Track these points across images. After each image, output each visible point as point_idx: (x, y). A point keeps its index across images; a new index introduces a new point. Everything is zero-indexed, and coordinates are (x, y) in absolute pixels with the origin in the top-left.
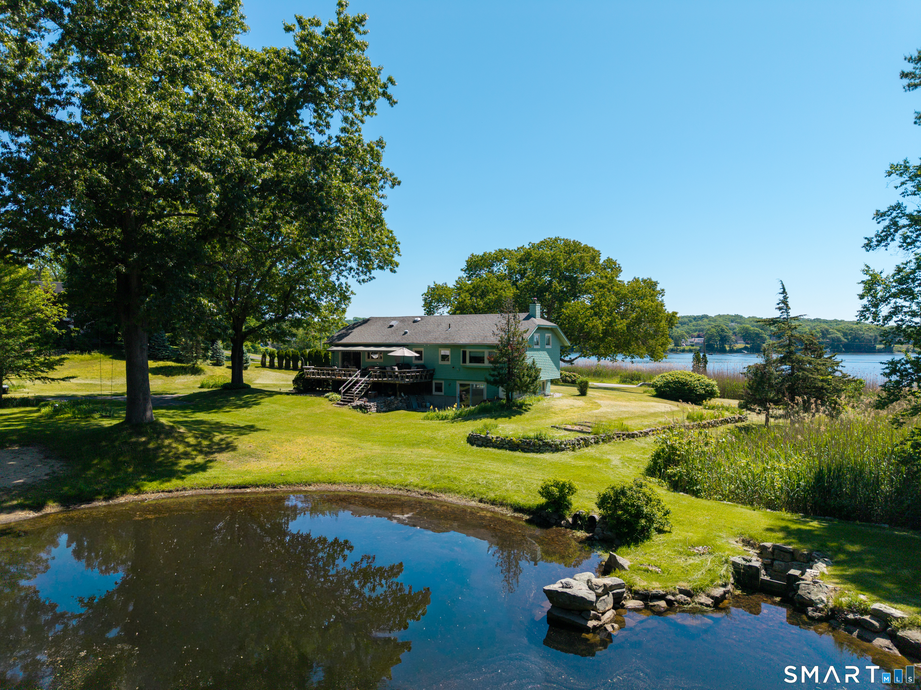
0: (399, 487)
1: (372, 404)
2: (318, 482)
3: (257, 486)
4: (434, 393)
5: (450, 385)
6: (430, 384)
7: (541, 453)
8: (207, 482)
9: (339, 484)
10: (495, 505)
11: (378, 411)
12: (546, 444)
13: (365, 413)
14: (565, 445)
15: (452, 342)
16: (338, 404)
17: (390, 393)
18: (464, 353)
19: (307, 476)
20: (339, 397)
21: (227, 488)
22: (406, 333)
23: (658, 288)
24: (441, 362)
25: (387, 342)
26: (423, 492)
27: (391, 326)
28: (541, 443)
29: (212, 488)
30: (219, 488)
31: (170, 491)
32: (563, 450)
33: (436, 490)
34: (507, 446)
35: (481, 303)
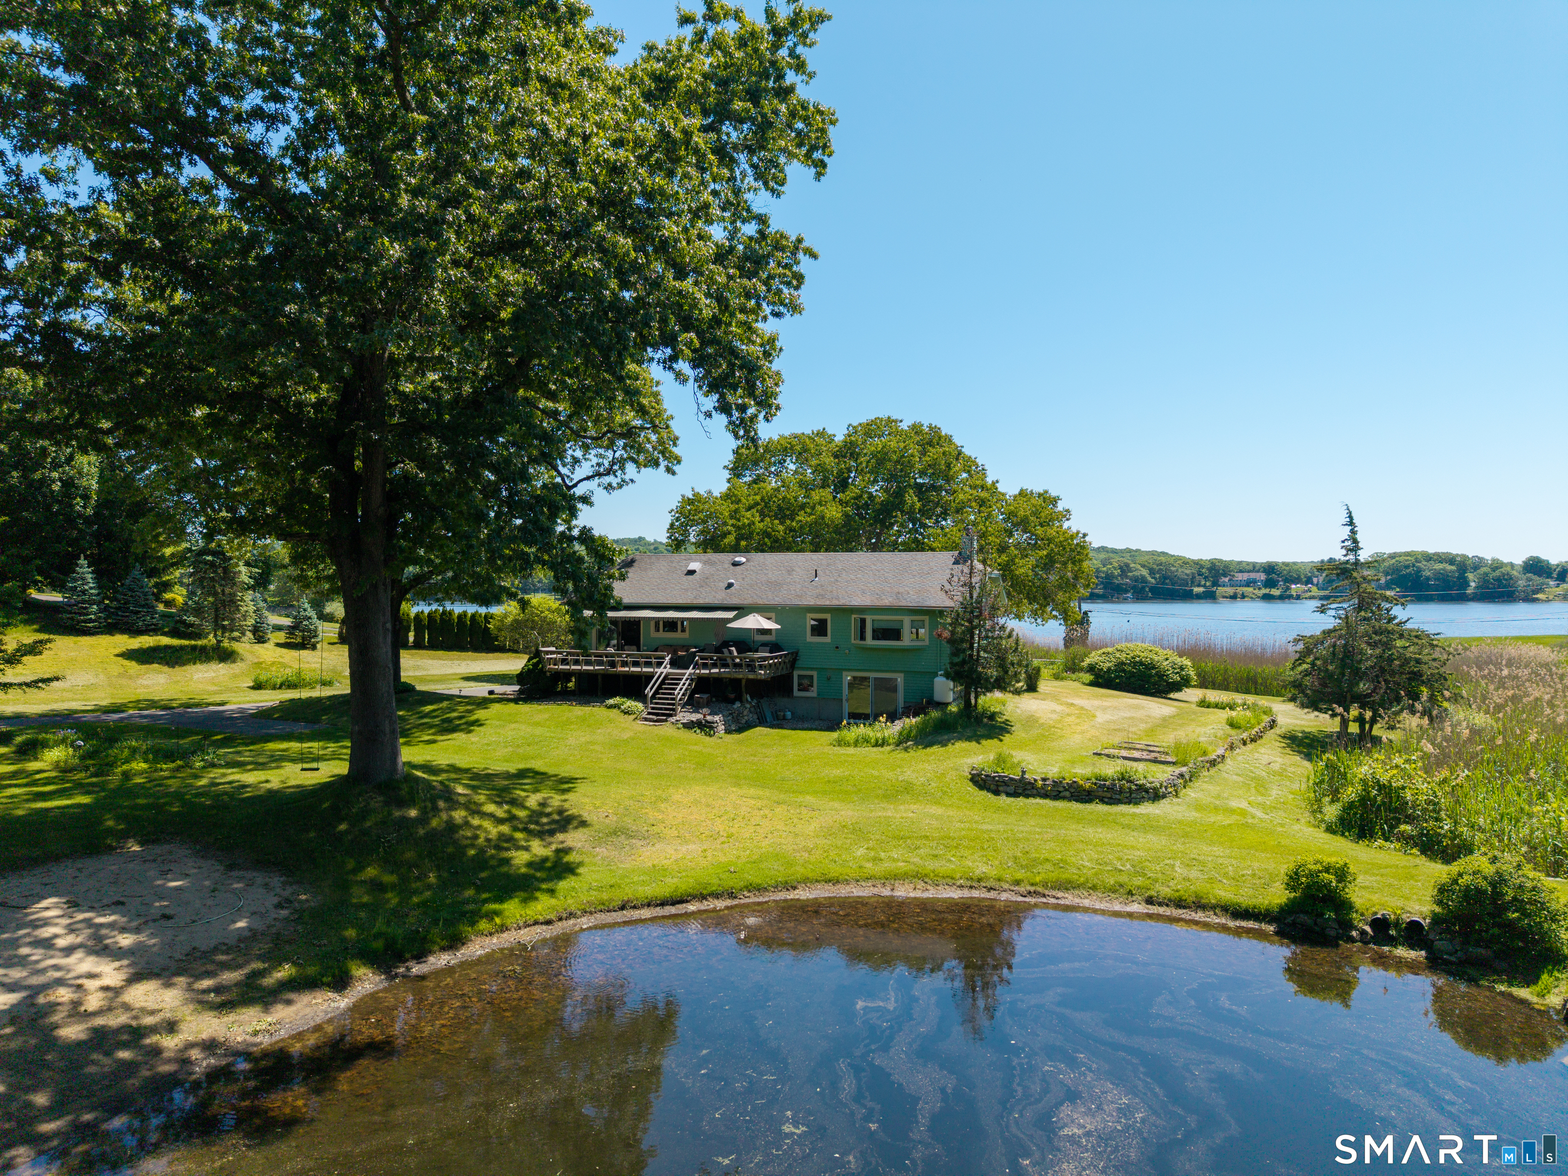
0: (969, 883)
1: (717, 718)
2: (807, 881)
3: (703, 897)
4: (796, 693)
5: (829, 679)
6: (789, 677)
7: (1136, 804)
8: (605, 896)
9: (847, 882)
10: (1184, 907)
11: (728, 731)
12: (1141, 788)
13: (710, 736)
14: (1166, 788)
15: (835, 602)
16: (646, 719)
17: (732, 696)
18: (863, 621)
19: (776, 871)
20: (640, 706)
21: (649, 905)
22: (730, 585)
23: (1060, 506)
24: (810, 639)
25: (701, 601)
26: (1022, 889)
27: (691, 572)
28: (1134, 787)
29: (623, 908)
30: (634, 907)
31: (548, 922)
32: (1164, 796)
33: (1045, 885)
34: (1067, 794)
35: (781, 528)
